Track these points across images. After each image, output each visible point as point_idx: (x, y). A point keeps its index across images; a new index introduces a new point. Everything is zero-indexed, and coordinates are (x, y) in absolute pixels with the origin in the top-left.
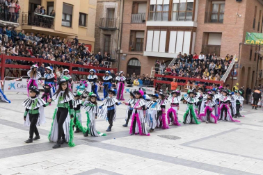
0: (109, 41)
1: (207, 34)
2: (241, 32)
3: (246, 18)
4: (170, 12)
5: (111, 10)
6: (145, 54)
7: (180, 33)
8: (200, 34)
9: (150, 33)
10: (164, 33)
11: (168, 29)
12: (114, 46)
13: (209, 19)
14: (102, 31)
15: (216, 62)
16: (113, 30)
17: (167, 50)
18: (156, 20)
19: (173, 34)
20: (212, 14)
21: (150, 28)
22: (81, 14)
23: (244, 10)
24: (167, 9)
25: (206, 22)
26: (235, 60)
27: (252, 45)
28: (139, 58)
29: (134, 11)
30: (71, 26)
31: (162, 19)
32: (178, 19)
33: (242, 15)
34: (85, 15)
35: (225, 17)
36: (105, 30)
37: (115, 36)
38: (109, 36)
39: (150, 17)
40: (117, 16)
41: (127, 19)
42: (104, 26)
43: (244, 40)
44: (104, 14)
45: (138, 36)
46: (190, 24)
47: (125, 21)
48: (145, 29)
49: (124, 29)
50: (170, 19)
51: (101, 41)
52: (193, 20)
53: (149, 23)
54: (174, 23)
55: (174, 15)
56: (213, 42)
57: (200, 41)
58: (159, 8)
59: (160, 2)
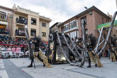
4: (69, 27)
7: (73, 32)
8: (80, 31)
19: (71, 33)
23: (94, 17)
31: (67, 30)
33: (94, 19)
34: (45, 33)
50: (70, 29)
55: (71, 27)
58: (67, 27)
59: (66, 24)
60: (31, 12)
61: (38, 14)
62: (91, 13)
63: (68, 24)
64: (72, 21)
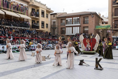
0: (54, 32)
1: (84, 27)
2: (94, 26)
3: (95, 22)
4: (72, 21)
5: (54, 22)
6: (66, 34)
7: (76, 28)
8: (82, 27)
9: (67, 28)
10: (71, 28)
11: (72, 27)
12: (56, 33)
13: (84, 23)
14: (52, 29)
15: (88, 35)
16: (56, 28)
17: (72, 33)
18: (68, 24)
19: (74, 28)
20: (85, 21)
21: (67, 27)
22: (46, 24)
23: (94, 19)
24: (71, 21)
25: (83, 24)
26: (93, 34)
27: (97, 30)
28: (64, 36)
29: (61, 22)
30: (44, 28)
31: (70, 24)
32: (75, 24)
33: (94, 21)
35: (89, 22)
36: (53, 28)
37: (56, 30)
38: (54, 30)
39: (66, 24)
40: (56, 24)
41: (60, 25)
42: (53, 27)
43: (95, 28)
44: (52, 24)
45: (63, 29)
46: (79, 25)
47: (59, 25)
48: (65, 27)
49: (59, 28)
50: (73, 24)
51: (52, 32)
52: (80, 23)
53: (66, 25)
54: (74, 25)
55: (74, 22)
56: (86, 29)
57: (82, 29)
58: (69, 21)
59: (69, 19)
60: (41, 4)
61: (45, 5)
62: (92, 16)
63: (71, 19)
64: (76, 18)
